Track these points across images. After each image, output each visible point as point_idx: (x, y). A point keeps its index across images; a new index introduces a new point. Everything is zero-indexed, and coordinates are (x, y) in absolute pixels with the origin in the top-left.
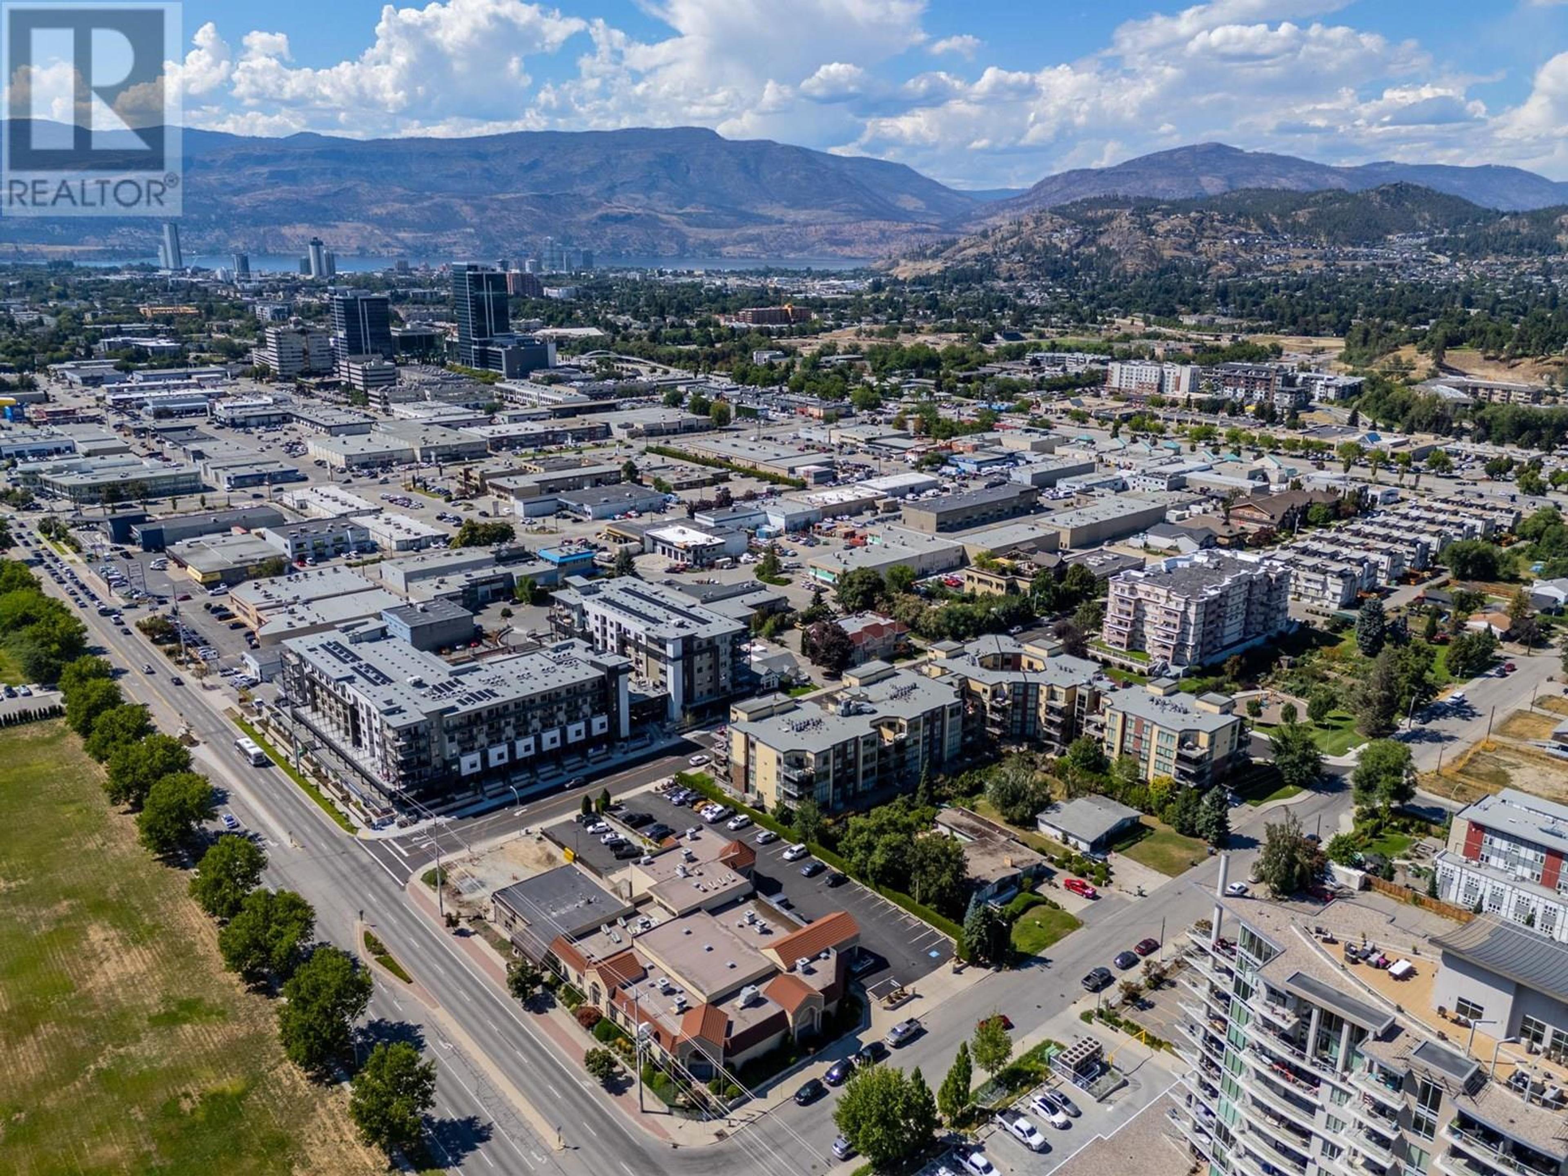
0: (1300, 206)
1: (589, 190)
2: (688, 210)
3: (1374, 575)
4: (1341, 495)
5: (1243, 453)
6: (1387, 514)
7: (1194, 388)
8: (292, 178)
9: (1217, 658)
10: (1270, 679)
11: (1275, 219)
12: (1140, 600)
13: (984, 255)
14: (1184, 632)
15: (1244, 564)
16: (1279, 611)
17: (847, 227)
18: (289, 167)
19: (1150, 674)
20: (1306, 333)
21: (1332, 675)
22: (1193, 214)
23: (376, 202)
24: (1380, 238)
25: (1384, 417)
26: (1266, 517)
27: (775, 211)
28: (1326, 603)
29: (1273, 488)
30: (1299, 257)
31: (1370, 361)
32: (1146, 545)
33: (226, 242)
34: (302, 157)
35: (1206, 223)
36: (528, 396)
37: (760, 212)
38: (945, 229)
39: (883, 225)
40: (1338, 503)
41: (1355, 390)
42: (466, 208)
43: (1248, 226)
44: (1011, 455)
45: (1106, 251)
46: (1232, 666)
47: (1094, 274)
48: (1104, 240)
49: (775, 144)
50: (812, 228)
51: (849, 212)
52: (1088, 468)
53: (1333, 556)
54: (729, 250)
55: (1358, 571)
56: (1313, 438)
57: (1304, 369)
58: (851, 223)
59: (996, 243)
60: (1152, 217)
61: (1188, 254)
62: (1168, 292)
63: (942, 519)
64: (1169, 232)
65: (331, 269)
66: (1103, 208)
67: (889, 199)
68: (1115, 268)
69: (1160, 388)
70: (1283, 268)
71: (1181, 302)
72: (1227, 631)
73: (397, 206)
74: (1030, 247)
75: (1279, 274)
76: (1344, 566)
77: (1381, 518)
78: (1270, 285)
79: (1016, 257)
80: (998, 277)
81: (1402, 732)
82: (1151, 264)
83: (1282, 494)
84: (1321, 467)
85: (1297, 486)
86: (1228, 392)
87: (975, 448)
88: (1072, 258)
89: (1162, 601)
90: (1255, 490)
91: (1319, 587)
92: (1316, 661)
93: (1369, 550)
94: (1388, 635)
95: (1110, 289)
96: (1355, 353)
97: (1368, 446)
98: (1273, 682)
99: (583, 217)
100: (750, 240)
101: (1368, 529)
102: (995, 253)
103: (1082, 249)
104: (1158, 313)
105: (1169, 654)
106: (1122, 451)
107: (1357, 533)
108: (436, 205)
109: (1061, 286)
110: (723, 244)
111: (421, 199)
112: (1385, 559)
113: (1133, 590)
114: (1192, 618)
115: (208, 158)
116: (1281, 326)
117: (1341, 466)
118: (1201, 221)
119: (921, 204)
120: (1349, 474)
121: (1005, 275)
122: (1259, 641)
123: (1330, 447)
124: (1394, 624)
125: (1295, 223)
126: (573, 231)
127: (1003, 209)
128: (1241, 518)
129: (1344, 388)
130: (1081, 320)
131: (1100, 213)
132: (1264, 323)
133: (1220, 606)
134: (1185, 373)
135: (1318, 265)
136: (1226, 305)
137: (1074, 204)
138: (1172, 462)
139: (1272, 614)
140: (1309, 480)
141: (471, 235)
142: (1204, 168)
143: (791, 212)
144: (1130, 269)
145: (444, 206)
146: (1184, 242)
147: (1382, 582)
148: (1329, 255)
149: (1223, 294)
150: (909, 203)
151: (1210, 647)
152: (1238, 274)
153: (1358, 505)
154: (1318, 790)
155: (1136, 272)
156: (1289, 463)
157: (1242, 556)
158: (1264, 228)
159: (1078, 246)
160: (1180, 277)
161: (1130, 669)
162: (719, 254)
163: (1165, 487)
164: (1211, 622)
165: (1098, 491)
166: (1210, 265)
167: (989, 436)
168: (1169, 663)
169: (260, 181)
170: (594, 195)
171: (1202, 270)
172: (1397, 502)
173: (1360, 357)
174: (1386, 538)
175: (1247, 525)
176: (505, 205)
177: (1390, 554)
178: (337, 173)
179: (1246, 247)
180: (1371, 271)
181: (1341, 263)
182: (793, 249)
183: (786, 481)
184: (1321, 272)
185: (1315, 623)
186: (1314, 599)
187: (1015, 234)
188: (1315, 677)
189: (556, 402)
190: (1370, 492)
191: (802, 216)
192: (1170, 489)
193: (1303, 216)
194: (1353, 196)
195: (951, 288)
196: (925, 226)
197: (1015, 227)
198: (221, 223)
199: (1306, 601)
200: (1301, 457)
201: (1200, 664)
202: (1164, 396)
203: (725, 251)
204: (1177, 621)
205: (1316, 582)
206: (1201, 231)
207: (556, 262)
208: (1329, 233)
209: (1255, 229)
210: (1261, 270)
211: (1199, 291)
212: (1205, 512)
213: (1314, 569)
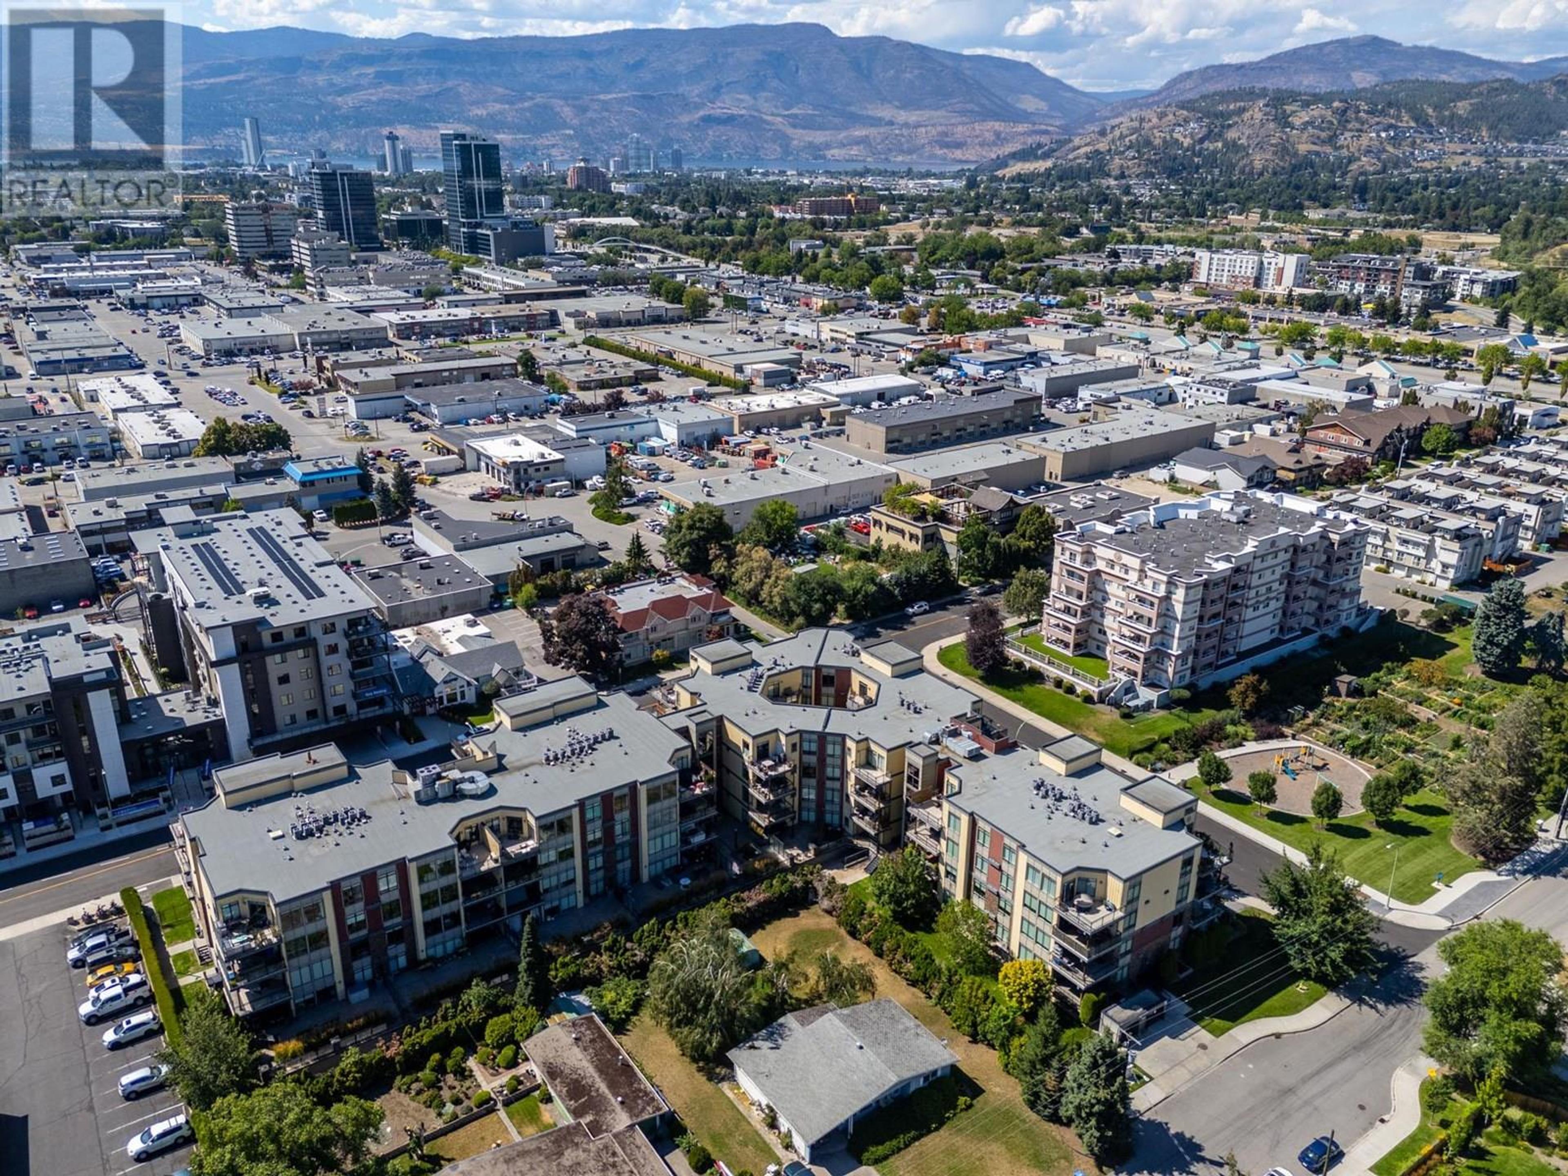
0: (1460, 97)
1: (693, 91)
2: (795, 111)
3: (1515, 536)
4: (1474, 414)
5: (1346, 358)
6: (1540, 442)
7: (1300, 282)
8: (397, 78)
9: (1224, 674)
10: (1312, 716)
11: (1430, 111)
12: (1098, 572)
13: (1097, 152)
14: (1164, 632)
15: (1291, 517)
16: (1344, 594)
17: (960, 128)
18: (394, 67)
19: (1101, 701)
20: (1455, 228)
21: (1423, 713)
22: (1336, 104)
23: (476, 103)
24: (1551, 133)
25: (1544, 318)
26: (1358, 443)
27: (885, 112)
28: (1430, 578)
29: (1379, 403)
30: (1455, 153)
31: (1531, 255)
32: (1173, 479)
33: (328, 143)
34: (408, 57)
35: (1351, 114)
36: (493, 281)
37: (870, 113)
38: (1065, 129)
39: (998, 126)
40: (1470, 424)
41: (1509, 286)
42: (567, 109)
43: (1399, 118)
44: (1033, 354)
45: (1233, 146)
46: (1244, 694)
47: (1216, 171)
48: (1231, 134)
49: (890, 40)
50: (923, 130)
51: (963, 113)
52: (1131, 372)
53: (1450, 504)
54: (835, 152)
55: (1487, 528)
56: (1444, 341)
57: (1446, 261)
58: (963, 124)
59: (1113, 141)
60: (1288, 108)
61: (1328, 149)
62: (1298, 187)
63: (896, 435)
64: (1306, 124)
65: (408, 165)
66: (1235, 101)
67: (1009, 100)
68: (1241, 164)
69: (1258, 282)
70: (1435, 164)
71: (1311, 198)
72: (1248, 628)
73: (498, 106)
74: (1148, 143)
75: (1430, 171)
76: (1466, 520)
77: (1532, 448)
78: (1418, 181)
79: (1131, 153)
80: (1109, 176)
81: (1543, 848)
82: (1282, 159)
83: (1388, 412)
84: (1452, 377)
85: (1412, 399)
86: (1343, 287)
87: (989, 346)
88: (1194, 154)
89: (1133, 576)
90: (1351, 405)
91: (1421, 553)
92: (1399, 684)
93: (1509, 495)
94: (1528, 644)
95: (1232, 185)
96: (1512, 246)
97: (1520, 352)
98: (1316, 724)
99: (685, 119)
100: (858, 142)
101: (1510, 463)
102: (1110, 150)
103: (1206, 144)
104: (1280, 208)
105: (1138, 667)
106: (1183, 354)
107: (1492, 469)
108: (537, 105)
109: (1177, 183)
110: (828, 146)
111: (522, 99)
112: (1533, 510)
113: (1089, 557)
114: (1179, 609)
115: (317, 59)
116: (1426, 220)
117: (1480, 377)
118: (1345, 111)
119: (1043, 106)
120: (1490, 388)
121: (1115, 173)
122: (1305, 643)
123: (1468, 352)
124: (1541, 626)
125: (1453, 116)
126: (673, 133)
127: (1130, 108)
128: (1322, 443)
129: (1494, 283)
130: (1187, 214)
131: (1232, 107)
132: (1404, 218)
133: (1235, 587)
134: (1290, 263)
135: (1476, 162)
136: (1364, 201)
137: (1204, 97)
138: (1244, 367)
139: (1331, 600)
140: (1429, 391)
141: (570, 137)
142: (1358, 63)
143: (902, 112)
144: (1258, 165)
145: (545, 107)
146: (1324, 135)
147: (1526, 546)
148: (1490, 151)
149: (1361, 191)
150: (1030, 103)
151: (1211, 657)
152: (1384, 170)
153: (1498, 429)
154: (1356, 994)
155: (1265, 169)
156: (1406, 371)
157: (1291, 502)
158: (1416, 120)
159: (1202, 141)
160: (1316, 174)
161: (1071, 690)
162: (824, 157)
163: (1224, 399)
164: (1215, 616)
165: (1125, 401)
166: (1351, 160)
167: (1013, 332)
168: (1137, 683)
169: (364, 81)
170: (698, 96)
171: (1342, 166)
172: (1556, 426)
173: (1518, 252)
174: (1536, 478)
175: (1326, 454)
176: (606, 106)
177: (1542, 503)
178: (442, 74)
179: (1395, 141)
180: (1539, 168)
181: (1503, 160)
182: (902, 152)
183: (727, 382)
184: (1479, 167)
185: (1406, 613)
186: (1411, 571)
187: (1134, 131)
188: (1390, 719)
189: (517, 288)
190: (1518, 411)
191: (913, 117)
192: (1231, 402)
193: (1463, 108)
194: (1524, 88)
195: (1054, 185)
196: (1043, 127)
197: (1136, 124)
198: (325, 124)
199: (1398, 573)
200: (1427, 365)
201: (1190, 687)
202: (1260, 292)
203: (829, 153)
204: (1152, 613)
205: (1417, 544)
206: (1344, 123)
207: (644, 161)
208: (1491, 128)
209: (1407, 121)
210: (1410, 166)
211: (1335, 187)
212: (1274, 433)
213: (1417, 524)
